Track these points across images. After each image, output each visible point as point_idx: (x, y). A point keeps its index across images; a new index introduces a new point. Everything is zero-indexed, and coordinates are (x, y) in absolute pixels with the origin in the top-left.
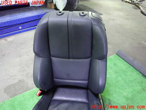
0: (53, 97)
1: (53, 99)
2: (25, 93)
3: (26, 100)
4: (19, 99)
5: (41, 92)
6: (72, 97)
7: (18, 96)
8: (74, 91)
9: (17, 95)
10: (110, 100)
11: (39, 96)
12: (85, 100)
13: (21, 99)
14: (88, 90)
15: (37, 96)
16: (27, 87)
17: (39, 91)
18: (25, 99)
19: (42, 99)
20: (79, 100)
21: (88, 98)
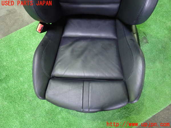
0: (63, 32)
1: (63, 36)
2: (22, 29)
3: (26, 39)
4: (16, 38)
5: (43, 26)
6: (92, 32)
7: (14, 34)
8: (94, 22)
9: (12, 33)
10: (145, 34)
11: (41, 33)
12: (111, 35)
13: (18, 37)
14: (115, 21)
15: (39, 32)
16: (23, 21)
17: (40, 25)
18: (24, 37)
19: (46, 37)
20: (103, 35)
21: (116, 32)
